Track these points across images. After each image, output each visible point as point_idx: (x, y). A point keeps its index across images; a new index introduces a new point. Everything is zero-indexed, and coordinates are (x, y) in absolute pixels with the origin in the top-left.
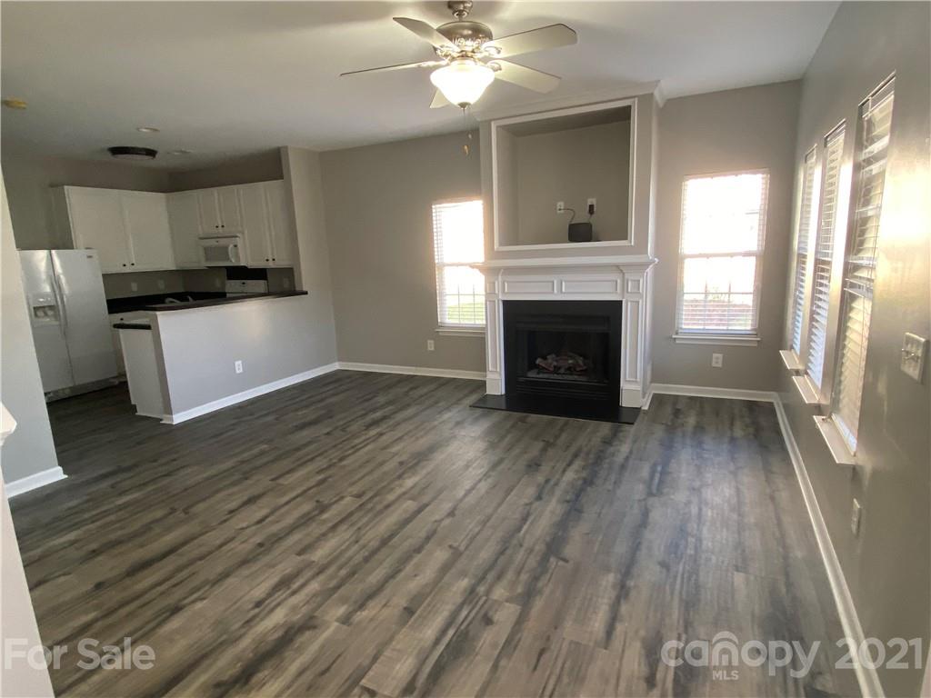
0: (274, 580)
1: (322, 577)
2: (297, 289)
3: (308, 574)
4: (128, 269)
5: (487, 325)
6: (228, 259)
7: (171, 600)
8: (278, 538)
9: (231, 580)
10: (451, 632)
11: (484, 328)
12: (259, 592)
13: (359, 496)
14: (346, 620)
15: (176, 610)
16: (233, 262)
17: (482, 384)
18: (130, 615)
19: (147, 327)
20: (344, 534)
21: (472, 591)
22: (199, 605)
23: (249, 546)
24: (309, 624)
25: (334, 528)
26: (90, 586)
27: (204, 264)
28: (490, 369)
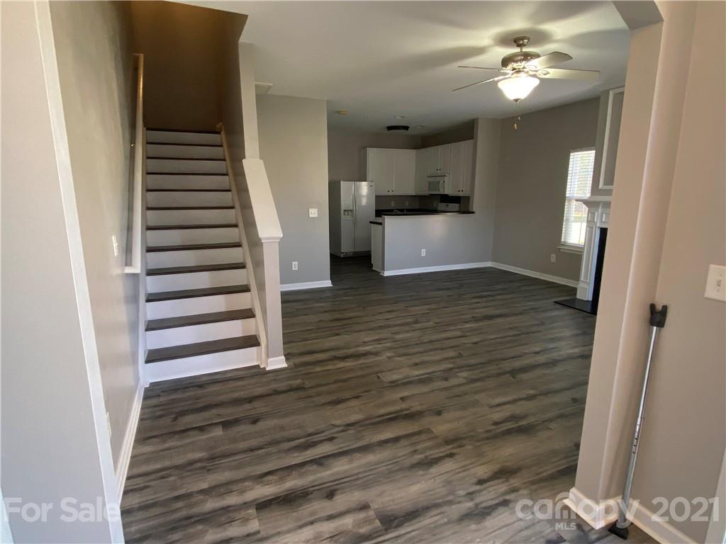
0: (377, 338)
1: (394, 343)
2: (470, 210)
3: (390, 340)
4: (390, 194)
5: (584, 245)
6: (439, 190)
7: (337, 332)
8: (389, 326)
9: (362, 333)
10: (426, 376)
11: (583, 248)
12: (366, 339)
13: (436, 323)
14: (389, 358)
15: (337, 335)
16: (441, 192)
17: (574, 290)
18: (324, 331)
19: (381, 224)
20: (417, 334)
21: (451, 369)
22: (345, 336)
23: (376, 325)
24: (376, 354)
25: (413, 330)
26: (317, 320)
27: (427, 193)
28: (582, 279)
